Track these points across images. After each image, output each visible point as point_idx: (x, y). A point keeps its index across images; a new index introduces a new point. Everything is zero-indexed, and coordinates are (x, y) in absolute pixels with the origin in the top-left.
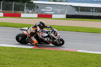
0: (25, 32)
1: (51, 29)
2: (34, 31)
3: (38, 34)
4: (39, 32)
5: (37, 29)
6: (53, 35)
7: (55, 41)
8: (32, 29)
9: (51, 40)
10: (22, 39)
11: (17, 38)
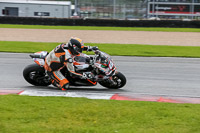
0: (41, 62)
1: (97, 53)
2: (59, 60)
3: (67, 65)
4: (68, 60)
5: (64, 56)
6: (99, 66)
7: (105, 77)
8: (54, 55)
9: (96, 77)
10: (37, 77)
11: (27, 75)
